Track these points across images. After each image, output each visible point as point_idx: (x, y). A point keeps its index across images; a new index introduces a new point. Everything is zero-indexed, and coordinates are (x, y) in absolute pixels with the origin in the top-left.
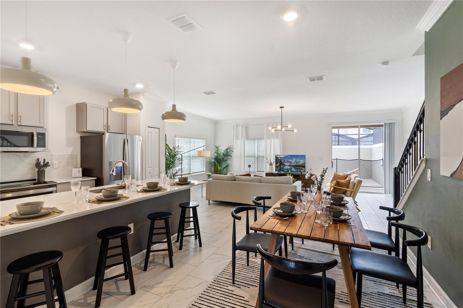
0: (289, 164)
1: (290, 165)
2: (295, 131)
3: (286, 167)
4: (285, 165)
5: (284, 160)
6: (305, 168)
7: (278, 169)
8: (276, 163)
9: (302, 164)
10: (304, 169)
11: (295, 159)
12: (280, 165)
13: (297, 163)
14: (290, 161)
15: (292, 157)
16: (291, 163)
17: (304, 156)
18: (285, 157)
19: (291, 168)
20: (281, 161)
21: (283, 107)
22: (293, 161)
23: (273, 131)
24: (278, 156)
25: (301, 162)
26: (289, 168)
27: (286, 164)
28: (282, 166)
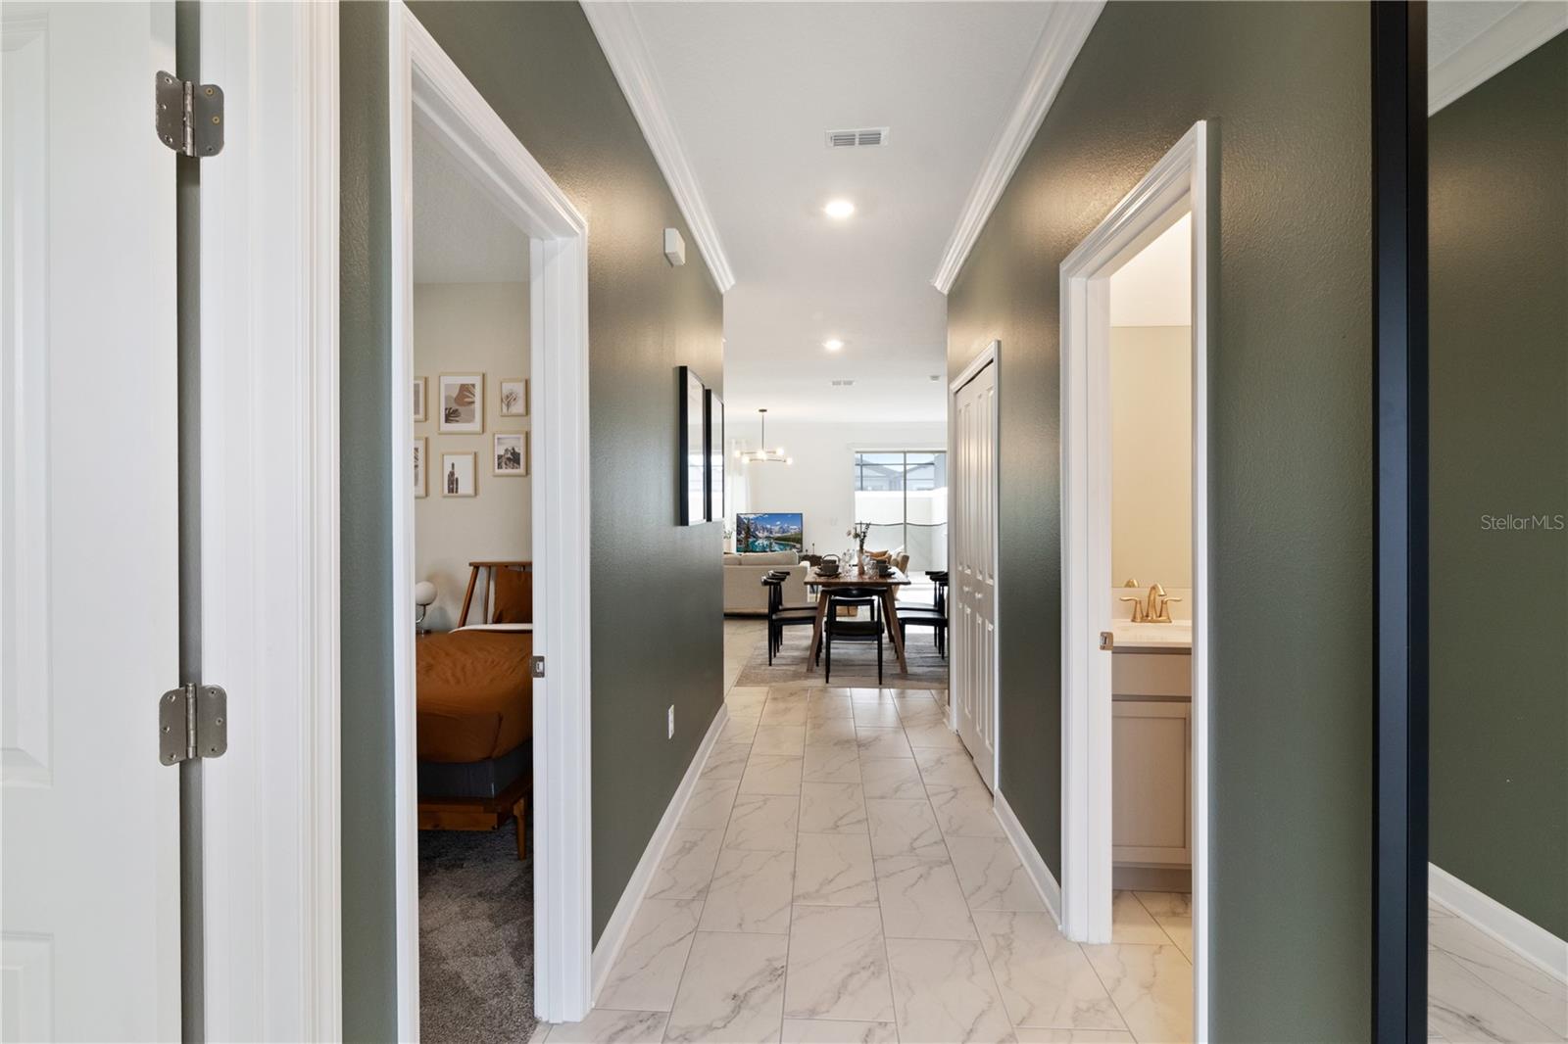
0: (766, 534)
1: (767, 538)
2: (790, 461)
3: (760, 541)
4: (757, 538)
5: (756, 526)
6: (801, 543)
7: (743, 546)
8: (739, 533)
9: (796, 534)
10: (798, 546)
11: (778, 523)
12: (747, 537)
13: (783, 532)
14: (769, 526)
15: (774, 517)
16: (771, 533)
17: (798, 517)
18: (757, 518)
19: (771, 544)
20: (748, 528)
21: (765, 411)
22: (776, 529)
23: (746, 460)
24: (742, 516)
25: (793, 529)
26: (766, 543)
27: (760, 535)
28: (751, 540)
